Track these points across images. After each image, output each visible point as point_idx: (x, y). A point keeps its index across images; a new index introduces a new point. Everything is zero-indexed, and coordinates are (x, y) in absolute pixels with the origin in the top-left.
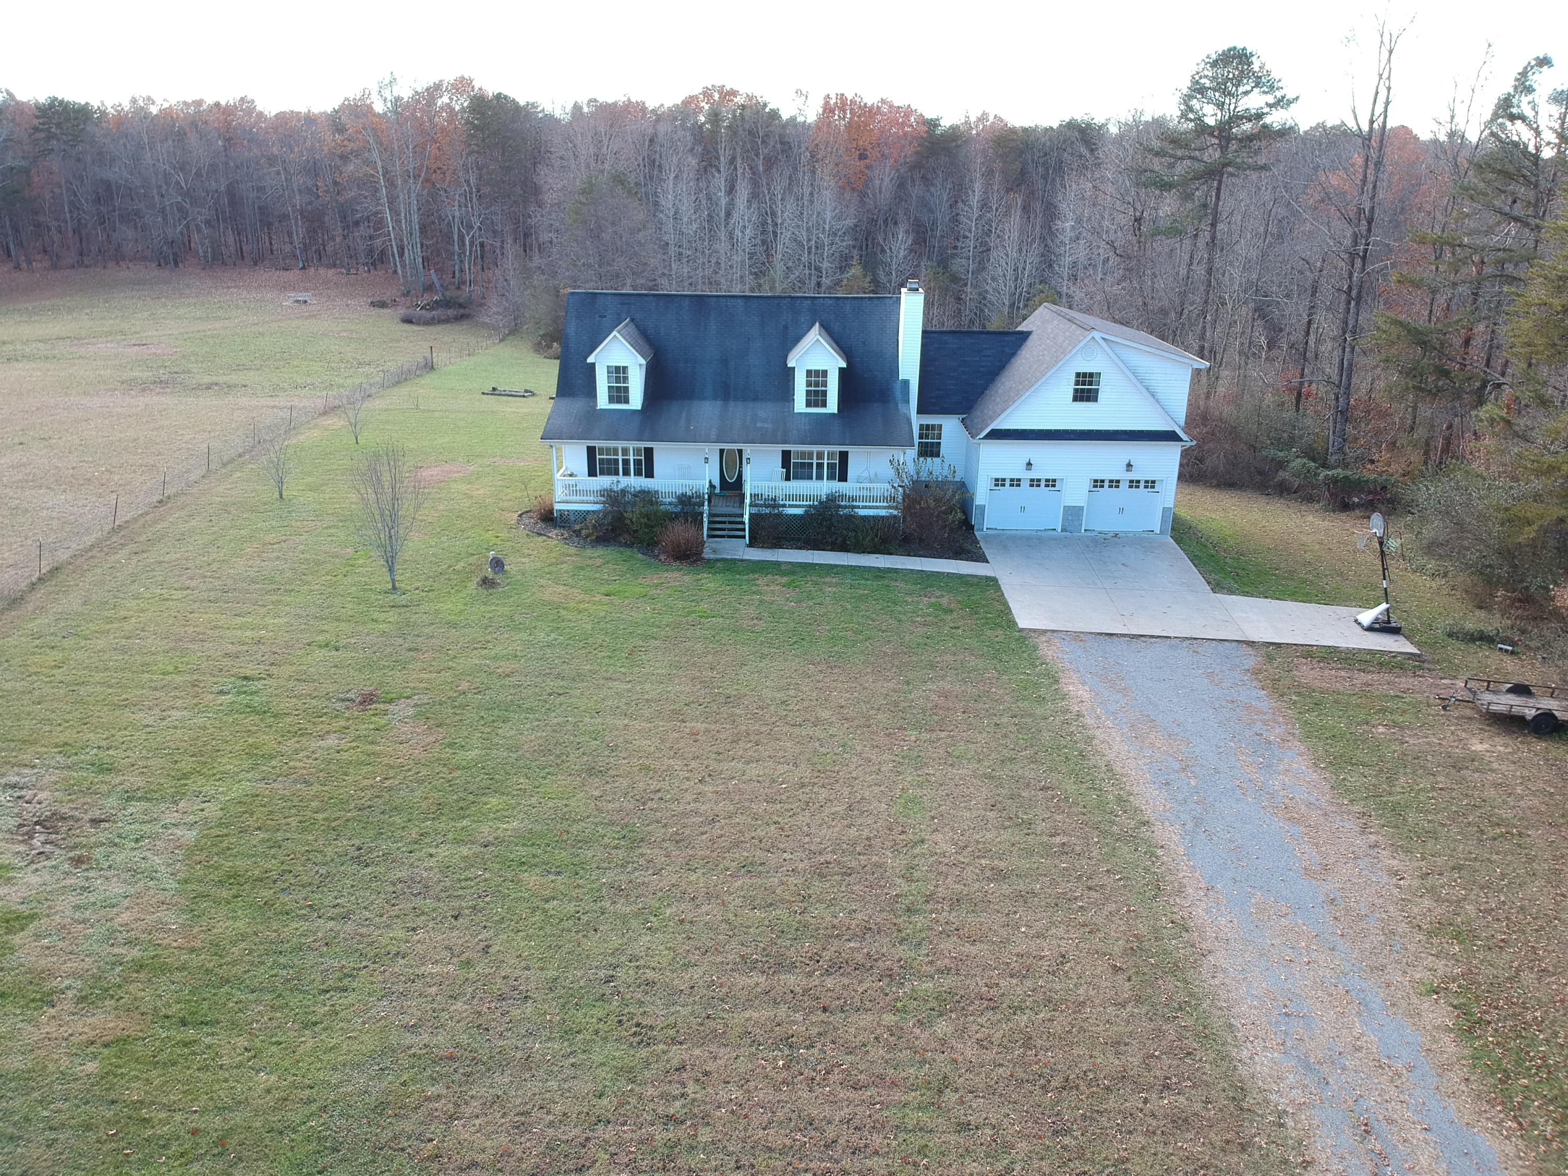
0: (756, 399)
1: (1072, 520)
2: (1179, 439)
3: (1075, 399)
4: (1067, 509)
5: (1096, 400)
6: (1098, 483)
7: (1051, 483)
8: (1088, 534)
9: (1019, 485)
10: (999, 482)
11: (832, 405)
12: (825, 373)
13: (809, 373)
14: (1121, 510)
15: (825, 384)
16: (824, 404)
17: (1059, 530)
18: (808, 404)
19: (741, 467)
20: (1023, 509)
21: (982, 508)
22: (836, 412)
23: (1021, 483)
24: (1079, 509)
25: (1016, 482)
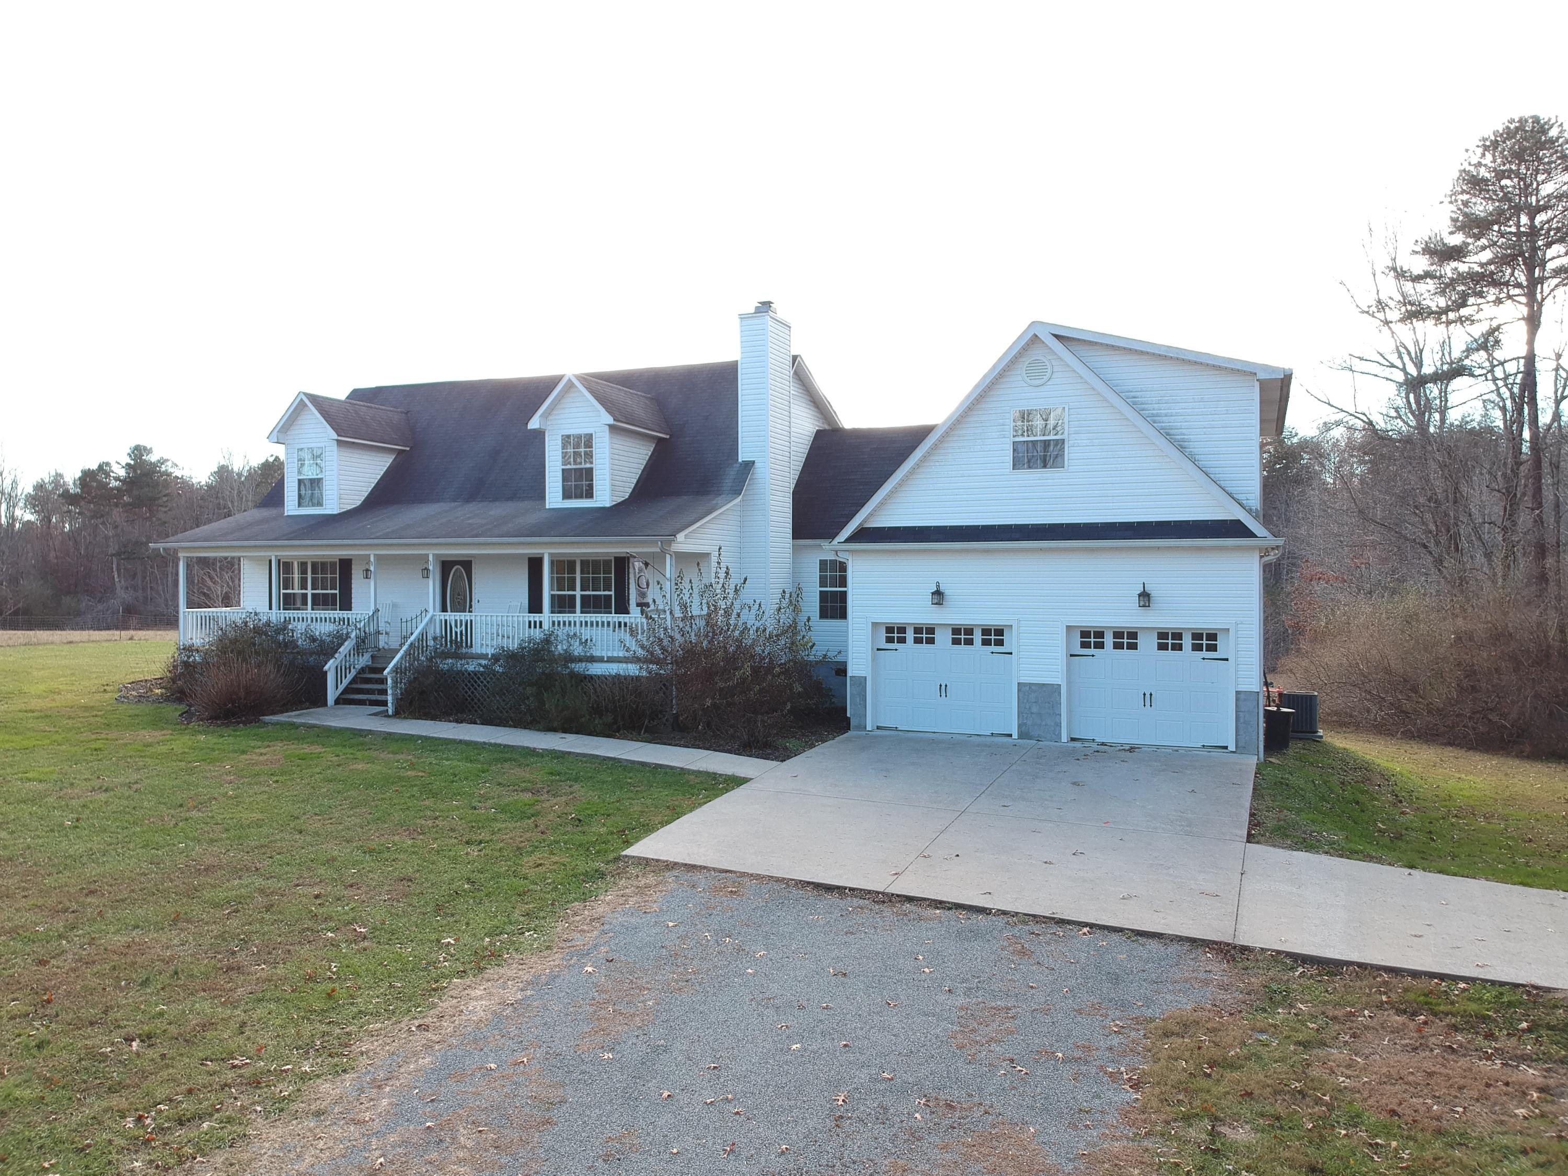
1: (1039, 713)
2: (1250, 534)
3: (1017, 465)
4: (1028, 690)
5: (1059, 463)
6: (1090, 638)
7: (994, 636)
8: (1078, 745)
9: (931, 641)
10: (895, 633)
11: (601, 494)
12: (589, 438)
13: (566, 439)
14: (1148, 699)
15: (590, 457)
16: (591, 493)
17: (1015, 736)
18: (566, 495)
19: (471, 606)
20: (945, 689)
21: (861, 682)
22: (611, 505)
23: (937, 636)
24: (1052, 691)
25: (925, 635)
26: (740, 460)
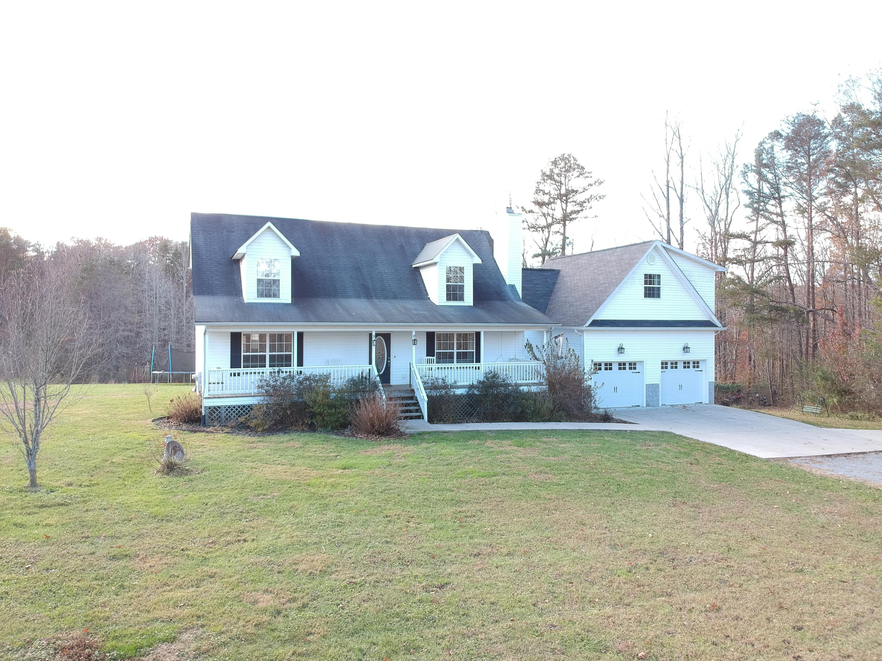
0: (395, 297)
1: (652, 396)
2: (714, 325)
3: (646, 296)
4: (649, 386)
5: (659, 296)
6: (664, 365)
7: (633, 366)
8: (664, 407)
9: (611, 369)
10: (597, 366)
11: (469, 299)
12: (462, 269)
13: (448, 269)
14: (681, 387)
15: (462, 279)
16: (462, 299)
17: (645, 406)
18: (448, 298)
19: (389, 359)
20: (616, 389)
22: (472, 305)
23: (613, 367)
24: (657, 386)
25: (609, 366)
26: (507, 284)
